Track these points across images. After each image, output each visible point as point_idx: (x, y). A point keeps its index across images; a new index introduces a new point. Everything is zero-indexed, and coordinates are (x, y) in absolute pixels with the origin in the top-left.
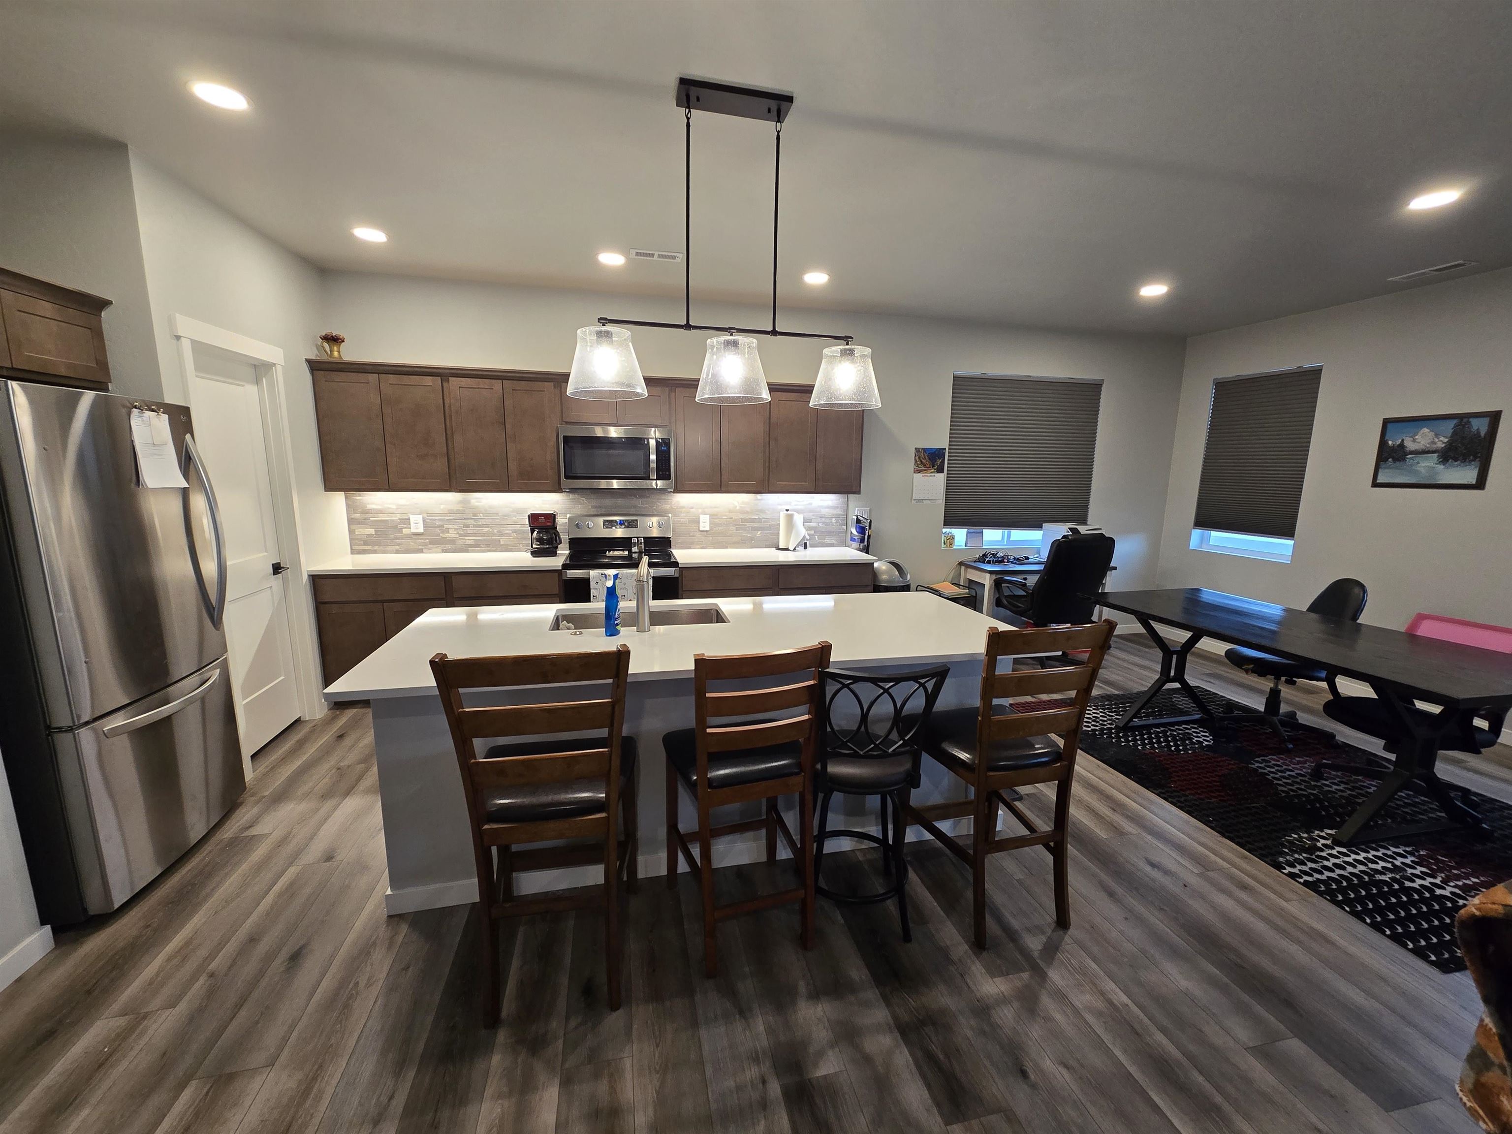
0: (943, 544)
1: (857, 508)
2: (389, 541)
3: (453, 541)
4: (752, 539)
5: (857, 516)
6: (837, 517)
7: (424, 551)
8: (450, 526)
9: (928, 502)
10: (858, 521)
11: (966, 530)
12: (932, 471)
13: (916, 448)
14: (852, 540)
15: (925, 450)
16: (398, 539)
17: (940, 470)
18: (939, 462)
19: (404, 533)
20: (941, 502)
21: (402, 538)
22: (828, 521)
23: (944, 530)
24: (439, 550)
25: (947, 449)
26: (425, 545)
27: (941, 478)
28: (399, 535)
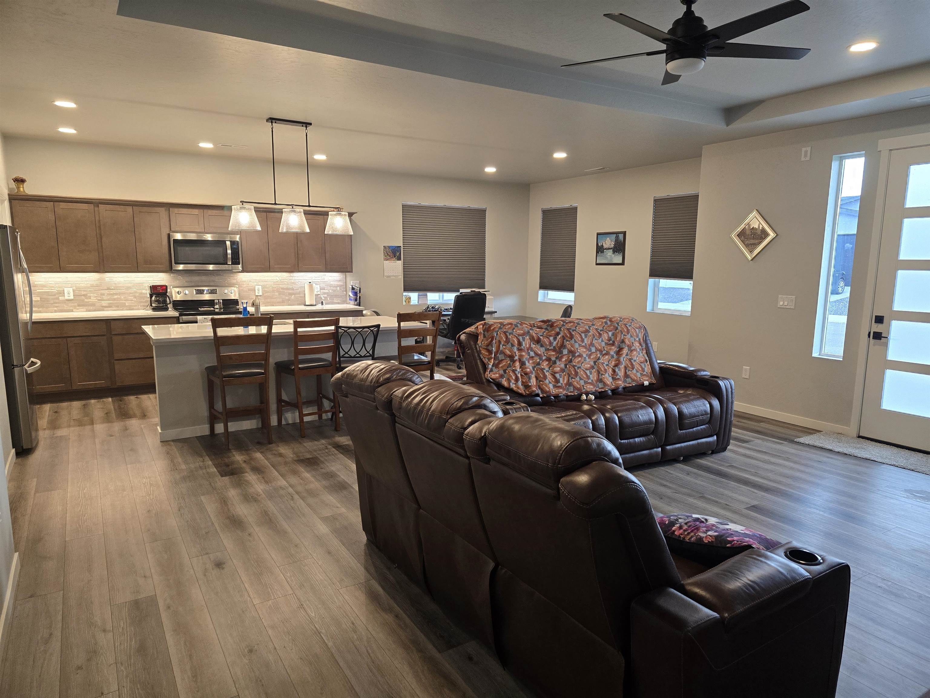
0: (404, 302)
1: (352, 281)
2: (49, 305)
3: (93, 305)
4: (289, 300)
5: (352, 286)
6: (340, 286)
7: (74, 311)
8: (92, 295)
9: (394, 277)
10: (353, 289)
11: (418, 293)
12: (394, 259)
13: (384, 246)
14: (350, 299)
15: (389, 247)
16: (56, 303)
17: (399, 259)
18: (398, 254)
19: (60, 299)
20: (401, 277)
21: (59, 303)
22: (334, 288)
23: (404, 294)
24: (85, 310)
25: (402, 247)
26: (75, 307)
27: (400, 263)
28: (57, 301)
